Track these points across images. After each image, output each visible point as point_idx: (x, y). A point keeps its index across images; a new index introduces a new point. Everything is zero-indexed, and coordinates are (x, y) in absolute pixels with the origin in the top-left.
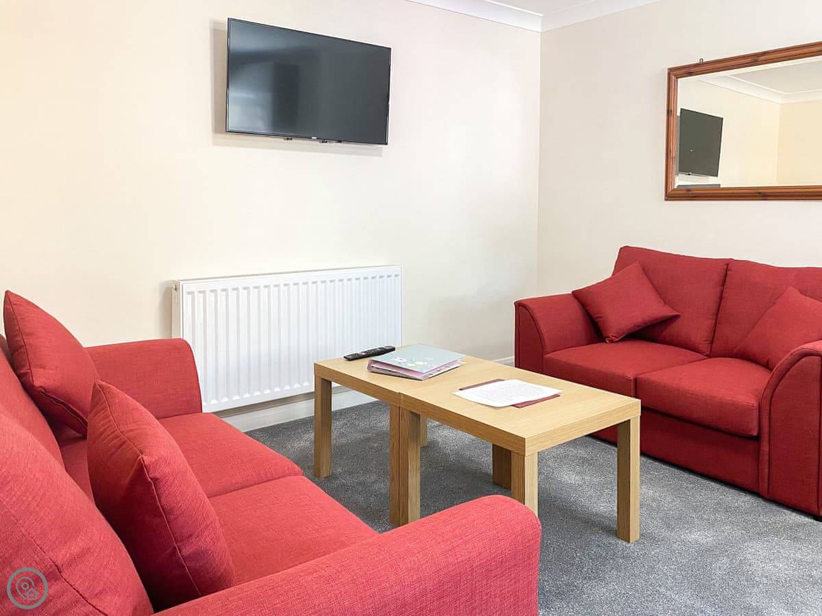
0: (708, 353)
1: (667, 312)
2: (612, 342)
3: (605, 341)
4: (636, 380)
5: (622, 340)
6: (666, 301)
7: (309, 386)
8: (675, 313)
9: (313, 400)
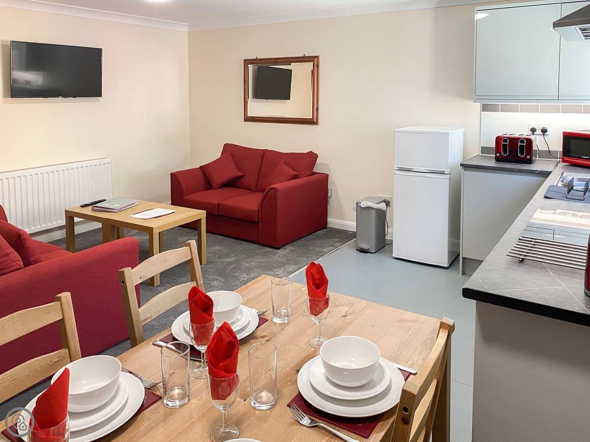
0: (254, 190)
1: (239, 174)
2: (215, 189)
3: (212, 189)
4: (218, 204)
5: (219, 188)
6: (240, 170)
7: (63, 222)
8: (243, 174)
9: (65, 230)
